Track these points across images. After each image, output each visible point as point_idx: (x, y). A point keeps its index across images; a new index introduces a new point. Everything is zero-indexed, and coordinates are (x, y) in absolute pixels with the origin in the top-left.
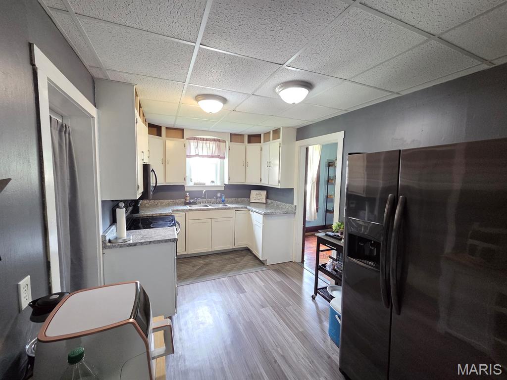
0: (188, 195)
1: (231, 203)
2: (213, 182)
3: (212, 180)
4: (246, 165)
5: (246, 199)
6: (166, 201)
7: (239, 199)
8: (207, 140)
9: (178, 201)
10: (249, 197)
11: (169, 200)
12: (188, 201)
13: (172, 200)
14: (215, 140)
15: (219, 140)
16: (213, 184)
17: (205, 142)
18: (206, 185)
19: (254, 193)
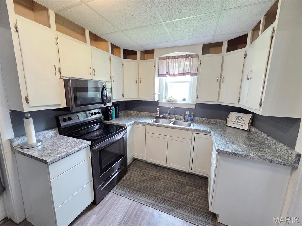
0: (158, 110)
1: (202, 123)
2: (184, 100)
3: (184, 98)
4: (220, 80)
5: (221, 121)
6: (144, 113)
7: (212, 120)
8: (178, 57)
9: (152, 114)
10: (226, 119)
11: (146, 113)
12: (157, 115)
13: (148, 113)
14: (186, 56)
15: (191, 56)
16: (184, 102)
17: (177, 59)
18: (178, 102)
19: (233, 115)
